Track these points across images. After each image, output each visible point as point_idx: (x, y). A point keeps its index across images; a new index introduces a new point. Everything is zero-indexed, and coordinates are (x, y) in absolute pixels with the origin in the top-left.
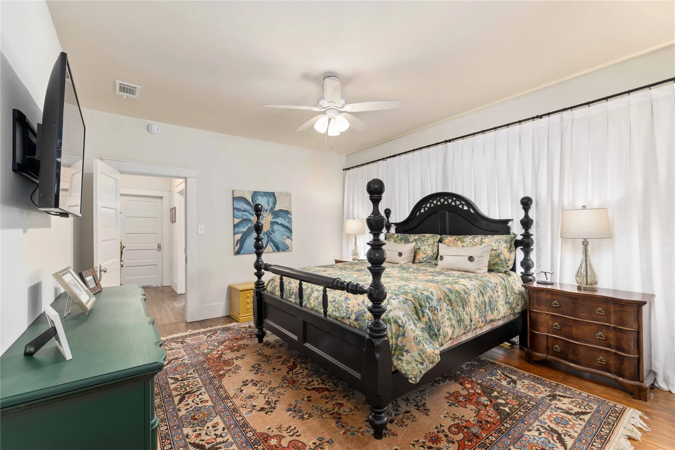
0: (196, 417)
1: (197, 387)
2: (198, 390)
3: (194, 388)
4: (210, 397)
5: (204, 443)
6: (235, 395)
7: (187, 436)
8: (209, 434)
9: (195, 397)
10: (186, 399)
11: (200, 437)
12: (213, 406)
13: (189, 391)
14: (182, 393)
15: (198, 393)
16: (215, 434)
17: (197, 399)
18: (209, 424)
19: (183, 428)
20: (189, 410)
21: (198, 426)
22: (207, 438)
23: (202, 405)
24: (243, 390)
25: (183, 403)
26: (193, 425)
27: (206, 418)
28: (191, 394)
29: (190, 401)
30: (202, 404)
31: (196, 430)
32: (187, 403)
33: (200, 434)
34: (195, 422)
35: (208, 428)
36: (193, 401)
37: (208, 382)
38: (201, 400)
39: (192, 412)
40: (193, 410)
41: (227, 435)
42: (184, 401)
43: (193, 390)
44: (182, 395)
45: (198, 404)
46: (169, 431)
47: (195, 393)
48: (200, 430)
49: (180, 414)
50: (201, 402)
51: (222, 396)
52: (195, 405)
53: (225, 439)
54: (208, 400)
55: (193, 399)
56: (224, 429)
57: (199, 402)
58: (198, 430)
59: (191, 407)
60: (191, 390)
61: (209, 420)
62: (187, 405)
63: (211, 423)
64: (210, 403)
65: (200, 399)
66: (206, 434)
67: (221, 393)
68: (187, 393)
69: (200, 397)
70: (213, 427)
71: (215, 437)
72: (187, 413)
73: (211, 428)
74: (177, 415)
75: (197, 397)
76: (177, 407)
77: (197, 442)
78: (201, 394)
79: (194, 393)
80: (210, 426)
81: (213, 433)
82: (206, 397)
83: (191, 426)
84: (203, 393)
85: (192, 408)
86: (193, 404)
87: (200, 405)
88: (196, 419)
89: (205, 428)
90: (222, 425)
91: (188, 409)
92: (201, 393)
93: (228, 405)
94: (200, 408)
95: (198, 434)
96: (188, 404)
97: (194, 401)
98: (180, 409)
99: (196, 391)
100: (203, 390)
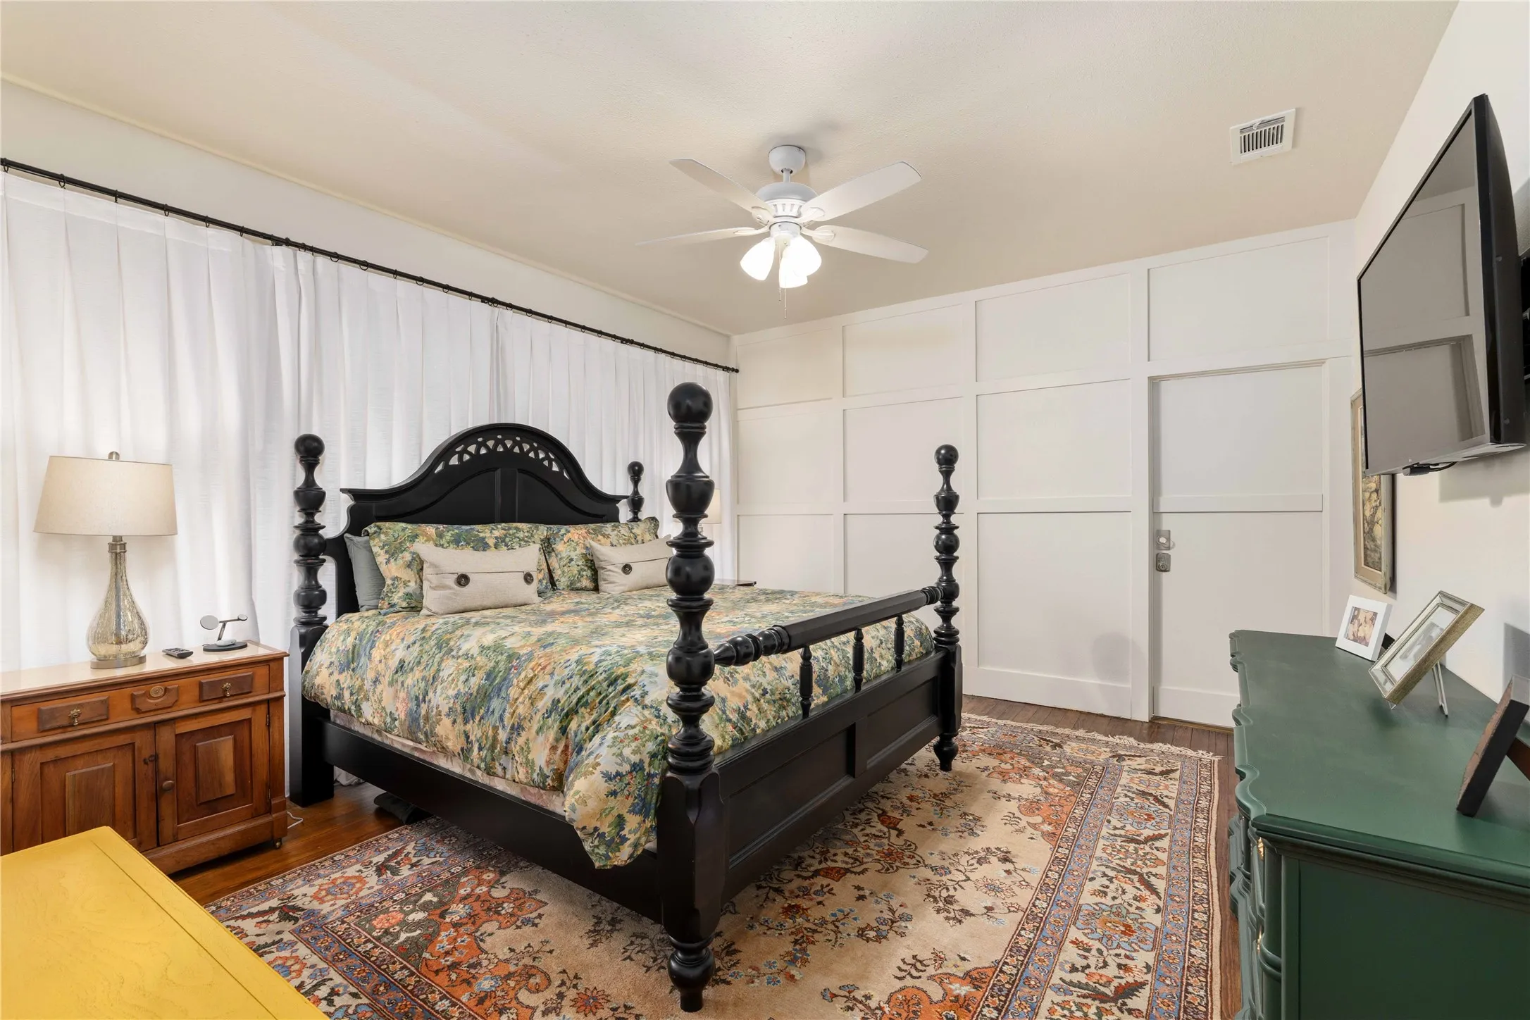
0: (1123, 929)
1: (1067, 998)
2: (1071, 983)
3: (1078, 1000)
4: (1060, 946)
5: (1138, 885)
6: (1010, 911)
7: (1158, 910)
8: (1120, 890)
9: (1092, 970)
10: (1116, 983)
11: (1138, 895)
12: (1075, 924)
13: (1094, 999)
14: (1115, 1010)
15: (1079, 977)
16: (1112, 882)
17: (1092, 961)
18: (1108, 901)
19: (1159, 926)
20: (1128, 953)
21: (1128, 912)
22: (1128, 887)
23: (1091, 942)
24: (986, 907)
25: (1131, 980)
26: (1136, 919)
27: (1104, 913)
28: (1095, 989)
29: (1112, 971)
30: (1090, 944)
31: (1138, 908)
32: (1121, 972)
33: (1135, 898)
34: (1131, 922)
35: (1114, 898)
36: (1105, 965)
37: (1027, 990)
38: (1086, 954)
39: (1123, 945)
40: (1119, 946)
41: (1095, 871)
42: (1123, 982)
43: (1084, 997)
44: (1120, 1001)
45: (1100, 952)
46: (1188, 940)
47: (1084, 981)
48: (1131, 905)
49: (1150, 958)
50: (1088, 950)
51: (1038, 928)
52: (1105, 953)
53: (1103, 869)
54: (1072, 942)
55: (1102, 972)
56: (1092, 879)
57: (1094, 952)
58: (1134, 906)
59: (1118, 955)
60: (1089, 1001)
61: (1104, 907)
62: (1125, 965)
63: (1103, 900)
64: (1074, 933)
65: (1086, 958)
66: (1124, 892)
67: (1032, 936)
68: (1103, 998)
69: (1080, 963)
70: (1105, 894)
71: (1114, 880)
72: (1135, 951)
73: (1110, 895)
74: (1158, 961)
75: (1088, 966)
76: (1148, 977)
77: (1148, 893)
78: (1074, 969)
79: (1086, 986)
80: (1109, 898)
81: (1112, 887)
82: (1070, 954)
83: (1143, 921)
84: (1067, 967)
85: (1118, 951)
86: (1109, 960)
87: (1097, 945)
88: (1124, 925)
89: (1118, 901)
90: (1089, 886)
91: (1127, 957)
92: (1071, 972)
93: (1045, 905)
94: (1100, 940)
95: (1139, 901)
96: (1120, 966)
97: (1101, 965)
98: (1145, 970)
99: (1079, 985)
100: (1058, 975)
